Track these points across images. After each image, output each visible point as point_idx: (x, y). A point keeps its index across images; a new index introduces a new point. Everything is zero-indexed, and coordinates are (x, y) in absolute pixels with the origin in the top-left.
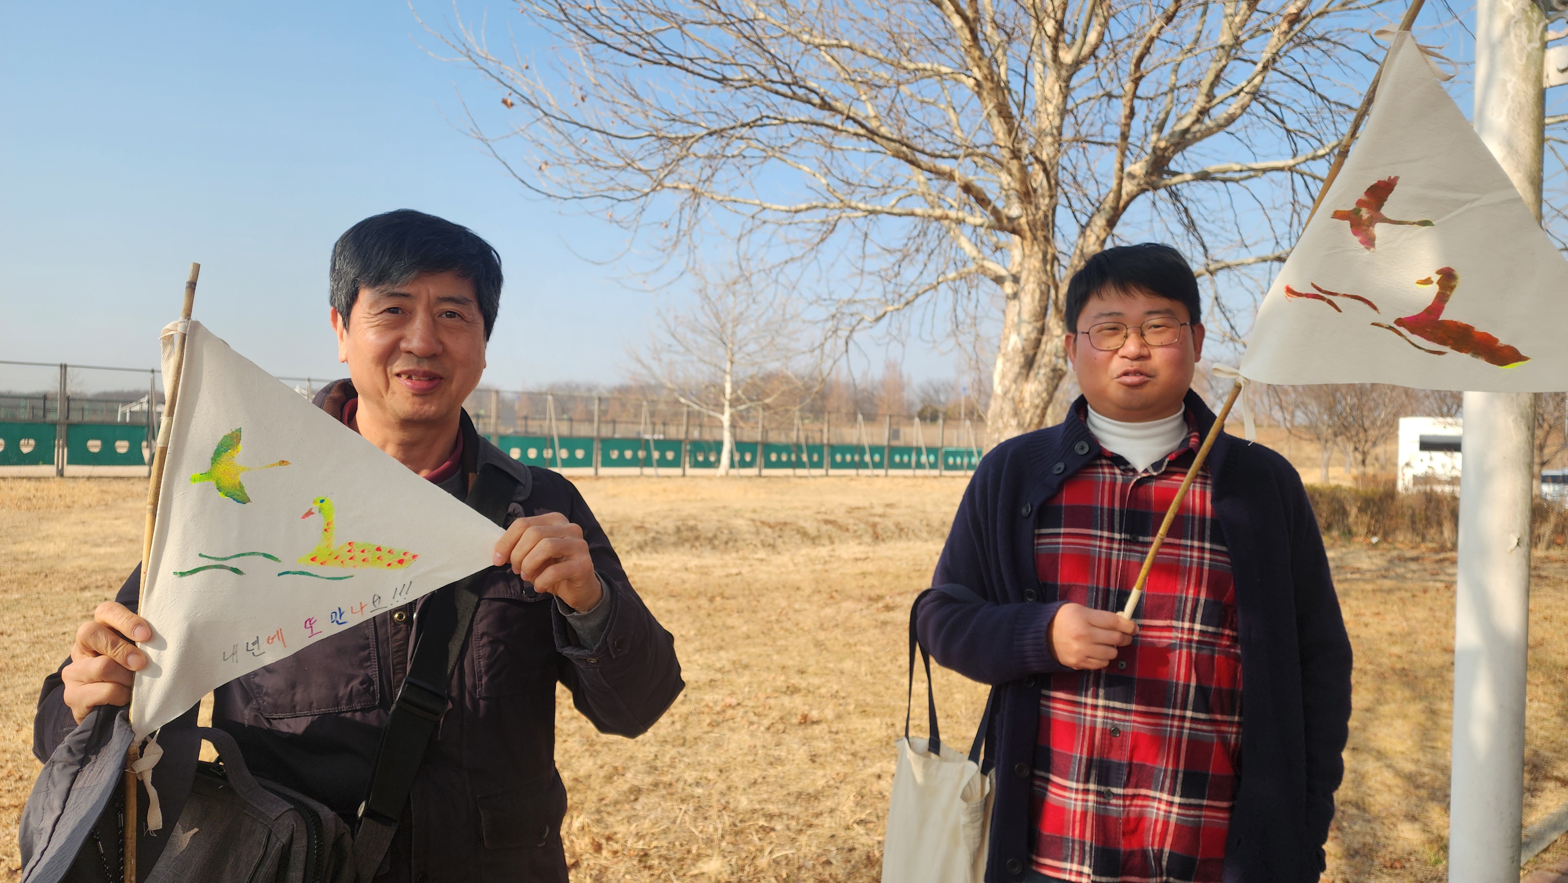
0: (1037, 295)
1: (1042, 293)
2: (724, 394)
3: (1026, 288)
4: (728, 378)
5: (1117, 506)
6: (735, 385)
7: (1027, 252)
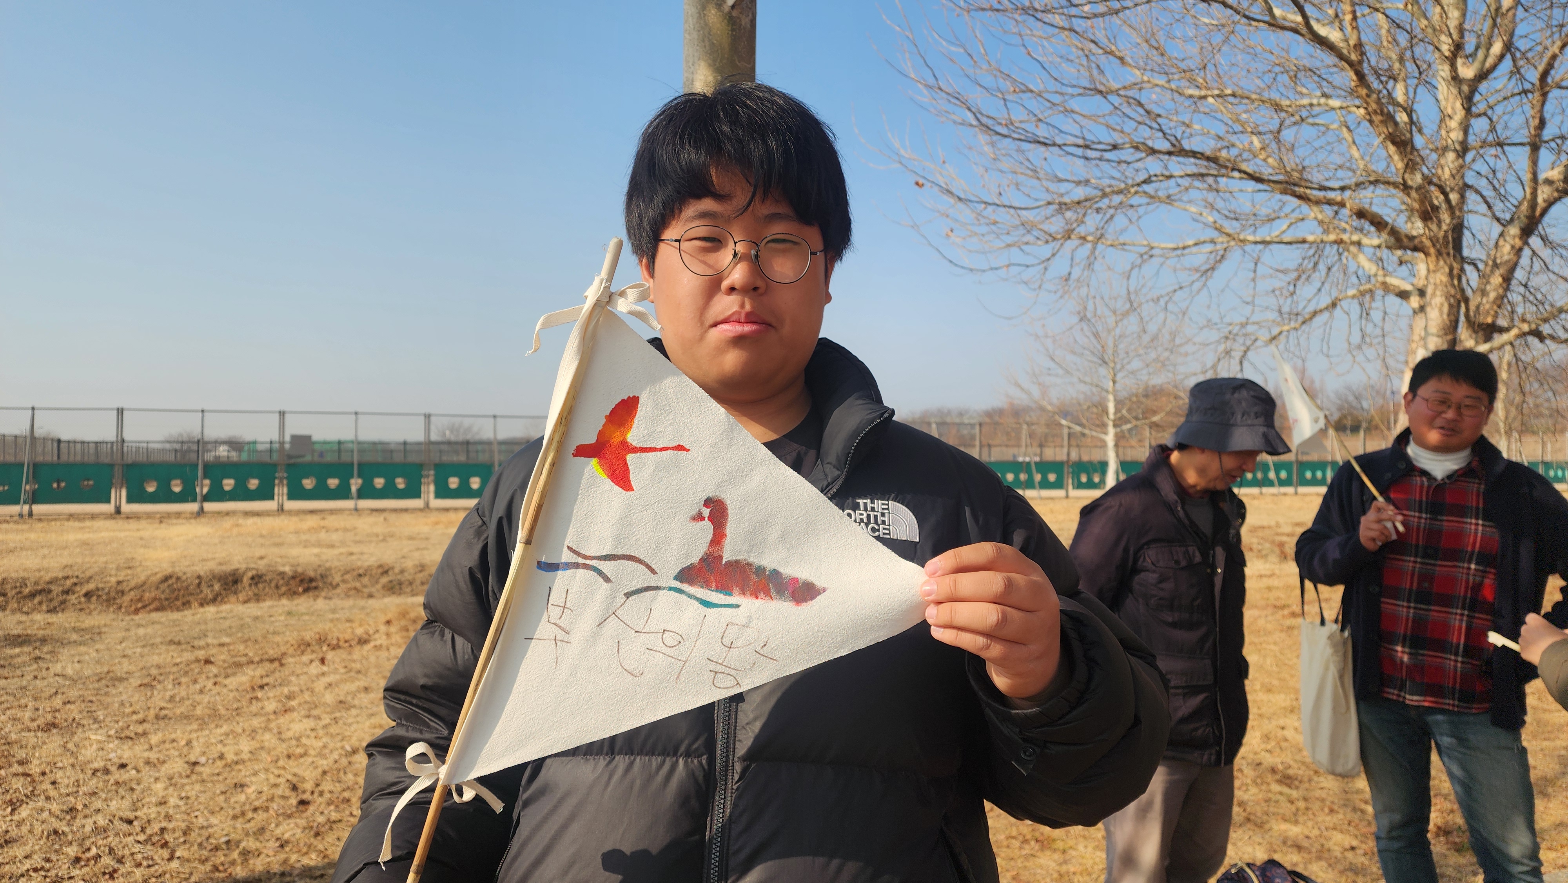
0: (1446, 309)
1: (1451, 306)
2: (1107, 414)
3: (1433, 302)
4: (1111, 397)
5: (1424, 499)
6: (1119, 403)
7: (1432, 267)
